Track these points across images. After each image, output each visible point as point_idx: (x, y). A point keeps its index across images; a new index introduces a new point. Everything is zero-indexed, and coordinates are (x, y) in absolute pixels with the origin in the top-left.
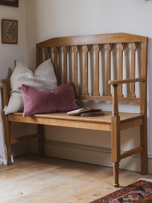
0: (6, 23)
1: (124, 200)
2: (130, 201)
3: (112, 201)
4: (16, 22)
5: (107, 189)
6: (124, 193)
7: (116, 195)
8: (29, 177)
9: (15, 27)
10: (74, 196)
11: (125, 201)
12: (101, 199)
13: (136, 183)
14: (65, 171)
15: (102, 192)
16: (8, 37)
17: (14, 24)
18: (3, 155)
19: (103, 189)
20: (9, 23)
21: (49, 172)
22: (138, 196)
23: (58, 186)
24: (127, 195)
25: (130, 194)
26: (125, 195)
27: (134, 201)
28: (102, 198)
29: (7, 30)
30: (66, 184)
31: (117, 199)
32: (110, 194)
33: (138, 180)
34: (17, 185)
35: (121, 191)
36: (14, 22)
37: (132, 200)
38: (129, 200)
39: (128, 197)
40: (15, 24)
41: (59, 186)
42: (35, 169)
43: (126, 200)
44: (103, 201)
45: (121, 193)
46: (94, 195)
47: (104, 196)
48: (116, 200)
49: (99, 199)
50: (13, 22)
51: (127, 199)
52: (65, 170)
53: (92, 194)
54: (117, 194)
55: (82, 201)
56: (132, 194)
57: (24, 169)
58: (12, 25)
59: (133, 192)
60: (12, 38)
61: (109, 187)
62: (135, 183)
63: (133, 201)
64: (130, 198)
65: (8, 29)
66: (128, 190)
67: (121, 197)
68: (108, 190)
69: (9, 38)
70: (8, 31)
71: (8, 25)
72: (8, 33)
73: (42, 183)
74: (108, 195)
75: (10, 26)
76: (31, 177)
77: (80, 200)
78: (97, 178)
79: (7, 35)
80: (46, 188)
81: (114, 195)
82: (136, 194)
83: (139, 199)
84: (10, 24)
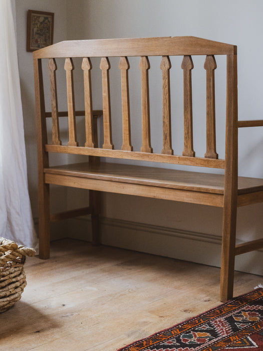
0: (34, 16)
1: (236, 320)
2: (246, 323)
3: (216, 322)
4: (51, 16)
5: (206, 301)
6: (234, 308)
7: (221, 312)
8: (72, 278)
9: (48, 23)
10: (152, 312)
11: (237, 322)
12: (197, 317)
13: (253, 292)
14: (130, 269)
15: (198, 306)
16: (37, 41)
17: (47, 18)
18: (25, 241)
19: (199, 301)
20: (39, 17)
21: (104, 271)
22: (257, 313)
23: (122, 295)
24: (240, 312)
25: (244, 310)
26: (236, 312)
27: (252, 323)
28: (200, 316)
29: (35, 30)
30: (135, 291)
31: (224, 318)
32: (211, 310)
33: (255, 288)
34: (53, 291)
35: (229, 306)
36: (49, 16)
37: (249, 320)
38: (245, 320)
39: (242, 316)
40: (50, 19)
41: (125, 295)
42: (80, 264)
43: (240, 321)
44: (201, 320)
45: (230, 308)
46: (185, 311)
47: (201, 313)
48: (222, 319)
49: (194, 318)
50: (46, 16)
51: (240, 319)
52: (131, 267)
53: (181, 309)
54: (223, 310)
55: (166, 320)
56: (247, 311)
57: (61, 265)
58: (44, 21)
59: (248, 307)
60: (44, 42)
61: (207, 298)
62: (251, 293)
63: (250, 322)
64: (245, 317)
65: (37, 27)
66: (241, 304)
67: (230, 315)
68: (206, 303)
69: (39, 42)
70: (38, 30)
71: (38, 21)
72: (37, 34)
73: (95, 289)
74: (209, 311)
75: (41, 23)
76: (75, 278)
77: (162, 318)
78: (186, 283)
79: (36, 38)
80: (103, 297)
81: (218, 311)
82: (254, 310)
83: (261, 318)
84: (41, 19)
